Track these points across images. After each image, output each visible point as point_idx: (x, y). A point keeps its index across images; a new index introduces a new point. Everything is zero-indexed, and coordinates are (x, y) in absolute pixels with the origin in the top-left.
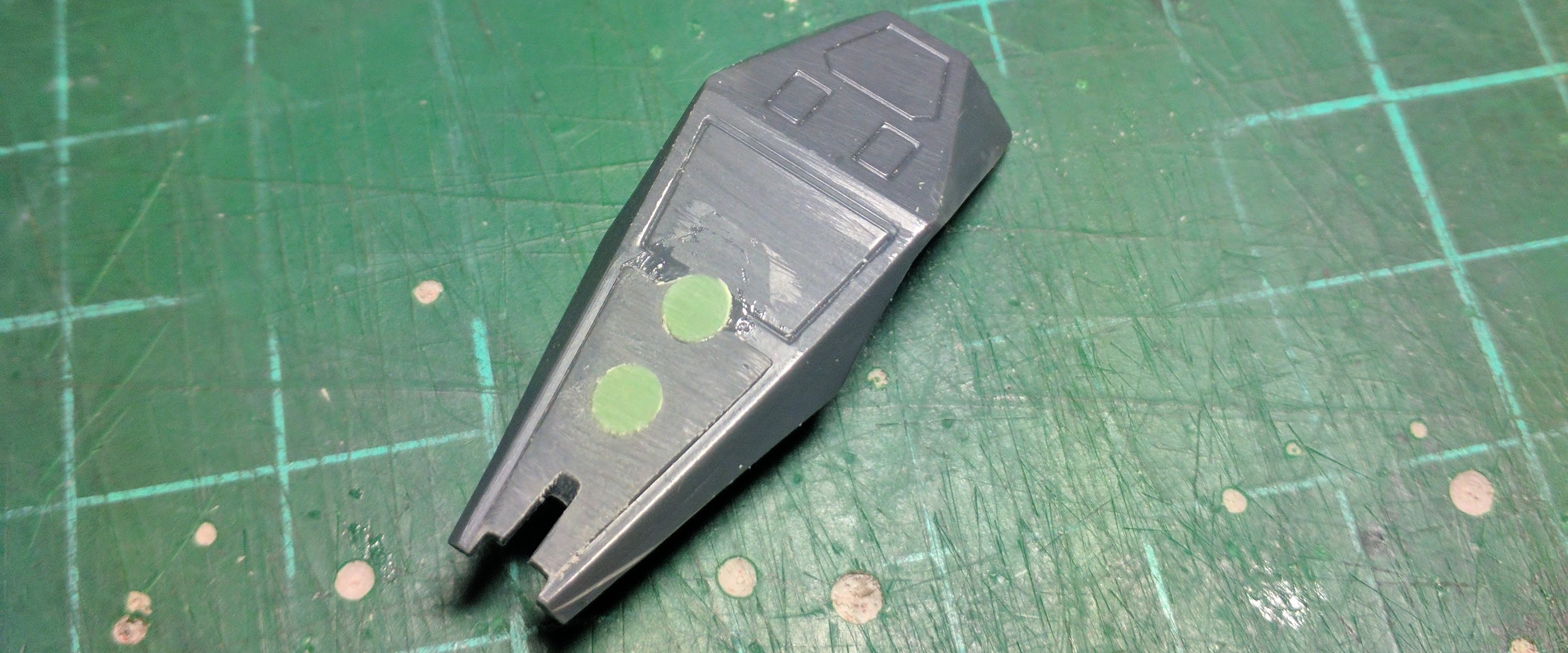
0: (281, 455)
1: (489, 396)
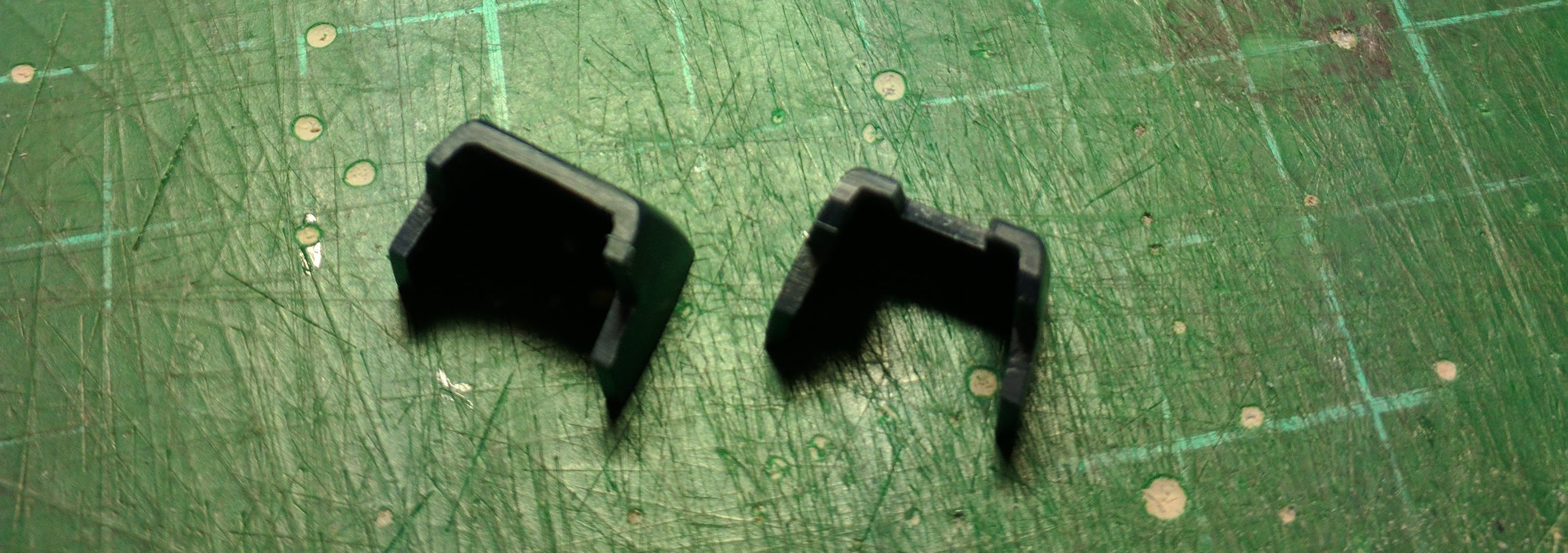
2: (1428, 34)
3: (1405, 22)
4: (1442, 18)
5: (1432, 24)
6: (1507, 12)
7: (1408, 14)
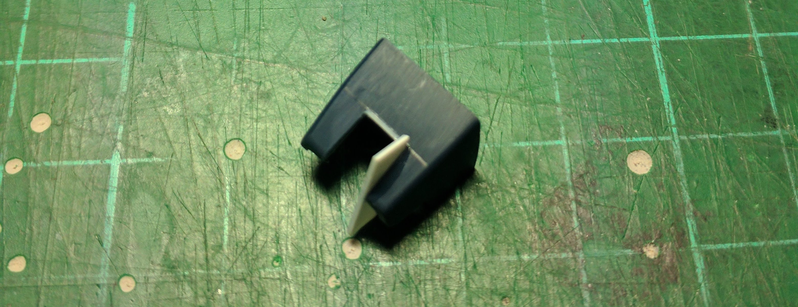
0: (20, 56)
1: (129, 42)
2: (707, 254)
3: (694, 244)
4: (718, 243)
5: (711, 247)
6: (762, 243)
7: (696, 237)
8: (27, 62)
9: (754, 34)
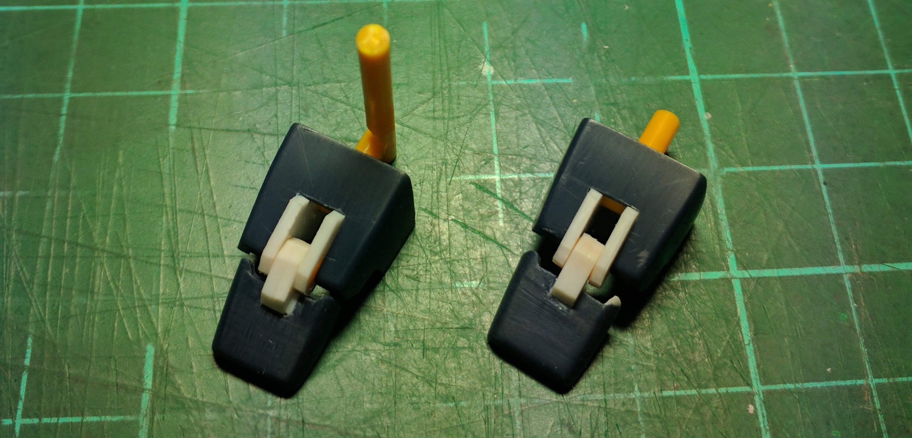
8: (28, 421)
9: (870, 379)
